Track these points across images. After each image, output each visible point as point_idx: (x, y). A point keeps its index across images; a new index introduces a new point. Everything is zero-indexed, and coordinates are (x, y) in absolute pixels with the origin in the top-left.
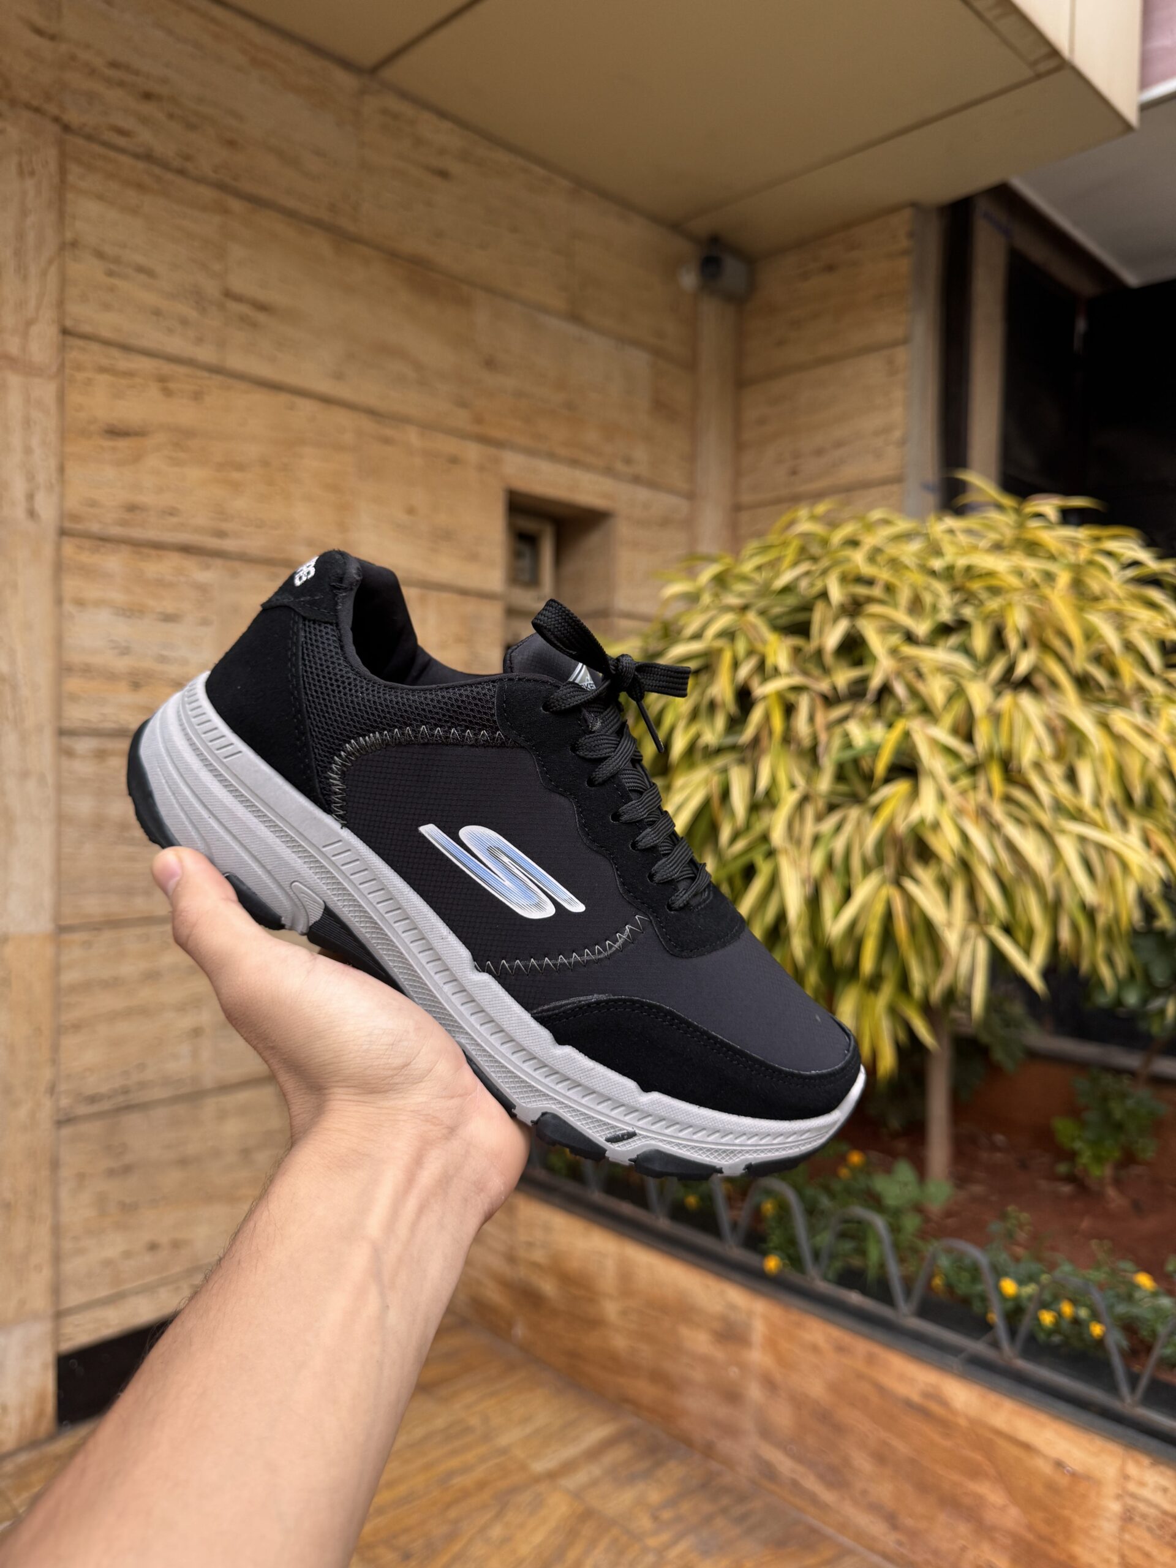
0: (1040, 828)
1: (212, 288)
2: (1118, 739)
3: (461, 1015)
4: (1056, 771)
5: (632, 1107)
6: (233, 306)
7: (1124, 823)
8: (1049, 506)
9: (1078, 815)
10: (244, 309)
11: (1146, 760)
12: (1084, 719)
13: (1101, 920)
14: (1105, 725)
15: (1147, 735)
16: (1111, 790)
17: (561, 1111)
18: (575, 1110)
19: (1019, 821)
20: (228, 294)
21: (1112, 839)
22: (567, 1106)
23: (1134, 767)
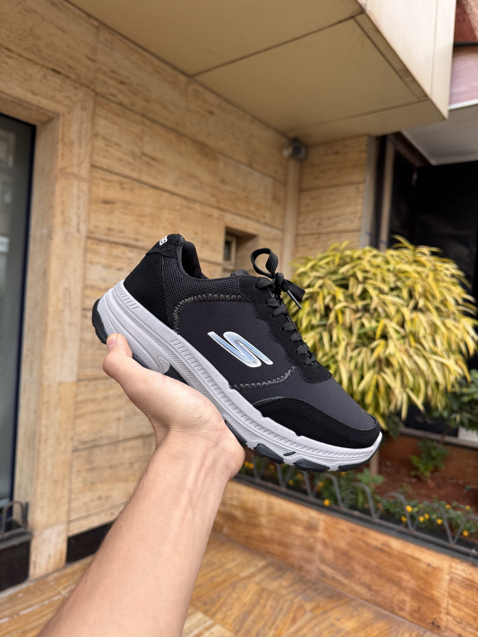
0: (425, 357)
1: (138, 151)
2: (448, 329)
3: (225, 406)
4: (429, 338)
5: (294, 442)
6: (145, 158)
7: (449, 357)
8: (425, 250)
9: (435, 353)
10: (148, 159)
11: (456, 336)
12: (438, 322)
13: (441, 388)
14: (444, 324)
15: (457, 328)
16: (446, 346)
17: (265, 443)
18: (271, 443)
19: (417, 354)
20: (144, 154)
21: (445, 361)
22: (268, 441)
23: (453, 338)
